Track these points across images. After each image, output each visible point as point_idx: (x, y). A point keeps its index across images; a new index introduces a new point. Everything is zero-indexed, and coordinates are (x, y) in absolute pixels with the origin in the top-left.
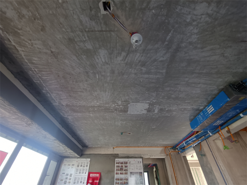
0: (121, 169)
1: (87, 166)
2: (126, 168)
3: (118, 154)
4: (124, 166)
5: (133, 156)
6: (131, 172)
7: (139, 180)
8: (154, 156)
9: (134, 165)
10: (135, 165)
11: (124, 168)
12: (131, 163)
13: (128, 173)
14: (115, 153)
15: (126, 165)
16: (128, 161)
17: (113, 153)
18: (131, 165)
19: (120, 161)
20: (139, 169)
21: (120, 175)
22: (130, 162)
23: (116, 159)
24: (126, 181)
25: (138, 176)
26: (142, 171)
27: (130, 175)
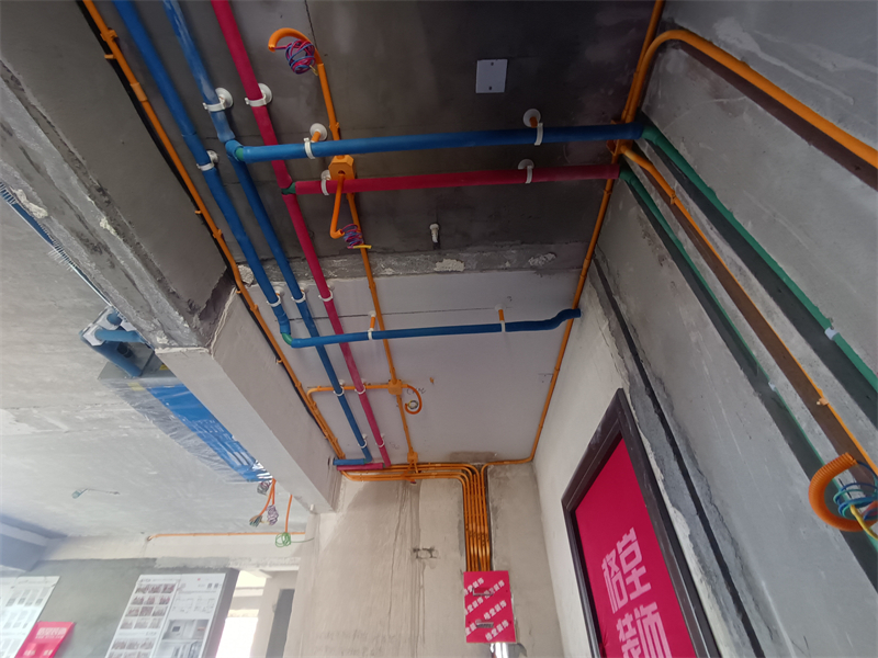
0: (146, 611)
1: (39, 601)
2: (164, 606)
3: (155, 559)
4: (157, 601)
6: (174, 618)
7: (188, 646)
9: (191, 596)
10: (196, 596)
11: (156, 607)
12: (184, 590)
13: (162, 623)
14: (146, 556)
15: (166, 596)
16: (180, 581)
17: (141, 556)
18: (184, 596)
19: (151, 583)
20: (204, 610)
21: (133, 630)
22: (184, 586)
23: (142, 577)
25: (188, 633)
26: (210, 617)
27: (165, 630)
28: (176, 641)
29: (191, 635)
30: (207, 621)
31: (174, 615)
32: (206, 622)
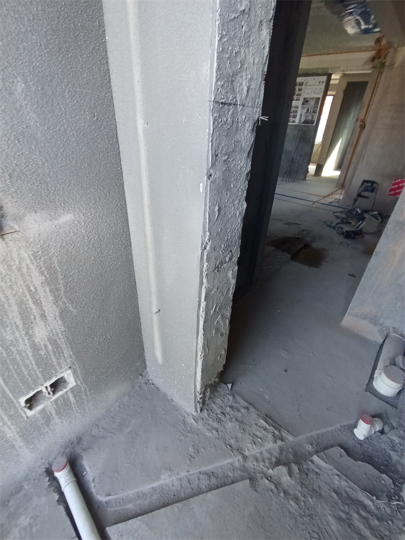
2: (300, 92)
4: (297, 89)
5: (314, 71)
6: (305, 97)
7: (312, 108)
8: (350, 71)
9: (311, 87)
10: (314, 87)
11: (297, 92)
12: (309, 84)
13: (301, 99)
15: (300, 87)
16: (305, 80)
18: (308, 87)
20: (318, 94)
22: (307, 83)
24: (295, 109)
25: (312, 103)
26: (321, 96)
27: (302, 102)
28: (307, 106)
29: (313, 104)
30: (320, 98)
31: (305, 96)
32: (318, 99)
